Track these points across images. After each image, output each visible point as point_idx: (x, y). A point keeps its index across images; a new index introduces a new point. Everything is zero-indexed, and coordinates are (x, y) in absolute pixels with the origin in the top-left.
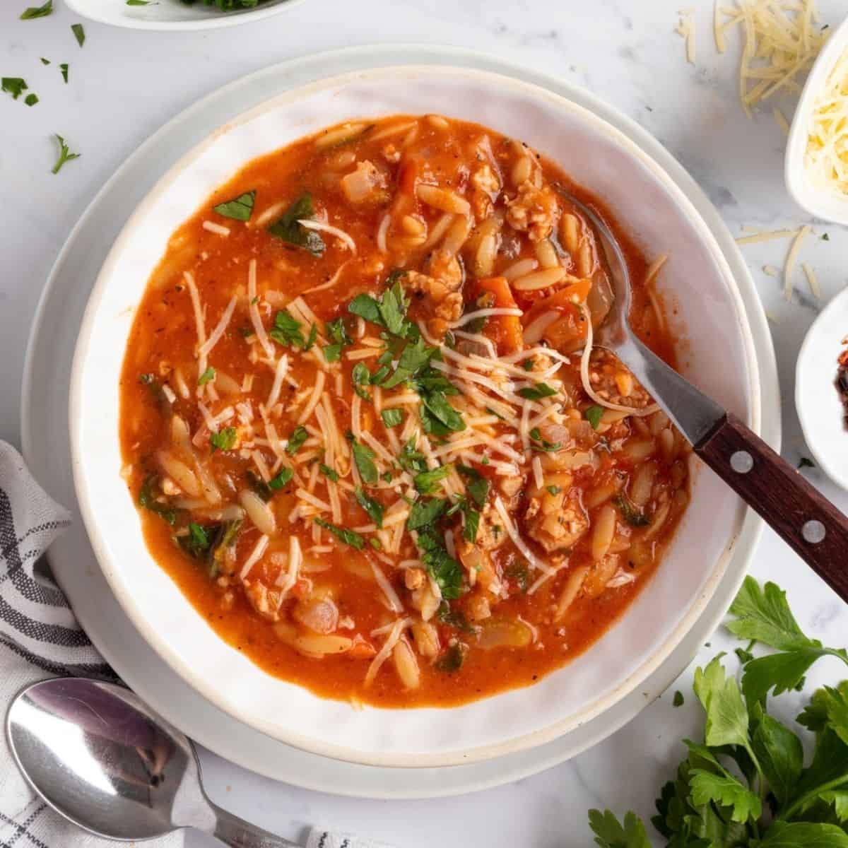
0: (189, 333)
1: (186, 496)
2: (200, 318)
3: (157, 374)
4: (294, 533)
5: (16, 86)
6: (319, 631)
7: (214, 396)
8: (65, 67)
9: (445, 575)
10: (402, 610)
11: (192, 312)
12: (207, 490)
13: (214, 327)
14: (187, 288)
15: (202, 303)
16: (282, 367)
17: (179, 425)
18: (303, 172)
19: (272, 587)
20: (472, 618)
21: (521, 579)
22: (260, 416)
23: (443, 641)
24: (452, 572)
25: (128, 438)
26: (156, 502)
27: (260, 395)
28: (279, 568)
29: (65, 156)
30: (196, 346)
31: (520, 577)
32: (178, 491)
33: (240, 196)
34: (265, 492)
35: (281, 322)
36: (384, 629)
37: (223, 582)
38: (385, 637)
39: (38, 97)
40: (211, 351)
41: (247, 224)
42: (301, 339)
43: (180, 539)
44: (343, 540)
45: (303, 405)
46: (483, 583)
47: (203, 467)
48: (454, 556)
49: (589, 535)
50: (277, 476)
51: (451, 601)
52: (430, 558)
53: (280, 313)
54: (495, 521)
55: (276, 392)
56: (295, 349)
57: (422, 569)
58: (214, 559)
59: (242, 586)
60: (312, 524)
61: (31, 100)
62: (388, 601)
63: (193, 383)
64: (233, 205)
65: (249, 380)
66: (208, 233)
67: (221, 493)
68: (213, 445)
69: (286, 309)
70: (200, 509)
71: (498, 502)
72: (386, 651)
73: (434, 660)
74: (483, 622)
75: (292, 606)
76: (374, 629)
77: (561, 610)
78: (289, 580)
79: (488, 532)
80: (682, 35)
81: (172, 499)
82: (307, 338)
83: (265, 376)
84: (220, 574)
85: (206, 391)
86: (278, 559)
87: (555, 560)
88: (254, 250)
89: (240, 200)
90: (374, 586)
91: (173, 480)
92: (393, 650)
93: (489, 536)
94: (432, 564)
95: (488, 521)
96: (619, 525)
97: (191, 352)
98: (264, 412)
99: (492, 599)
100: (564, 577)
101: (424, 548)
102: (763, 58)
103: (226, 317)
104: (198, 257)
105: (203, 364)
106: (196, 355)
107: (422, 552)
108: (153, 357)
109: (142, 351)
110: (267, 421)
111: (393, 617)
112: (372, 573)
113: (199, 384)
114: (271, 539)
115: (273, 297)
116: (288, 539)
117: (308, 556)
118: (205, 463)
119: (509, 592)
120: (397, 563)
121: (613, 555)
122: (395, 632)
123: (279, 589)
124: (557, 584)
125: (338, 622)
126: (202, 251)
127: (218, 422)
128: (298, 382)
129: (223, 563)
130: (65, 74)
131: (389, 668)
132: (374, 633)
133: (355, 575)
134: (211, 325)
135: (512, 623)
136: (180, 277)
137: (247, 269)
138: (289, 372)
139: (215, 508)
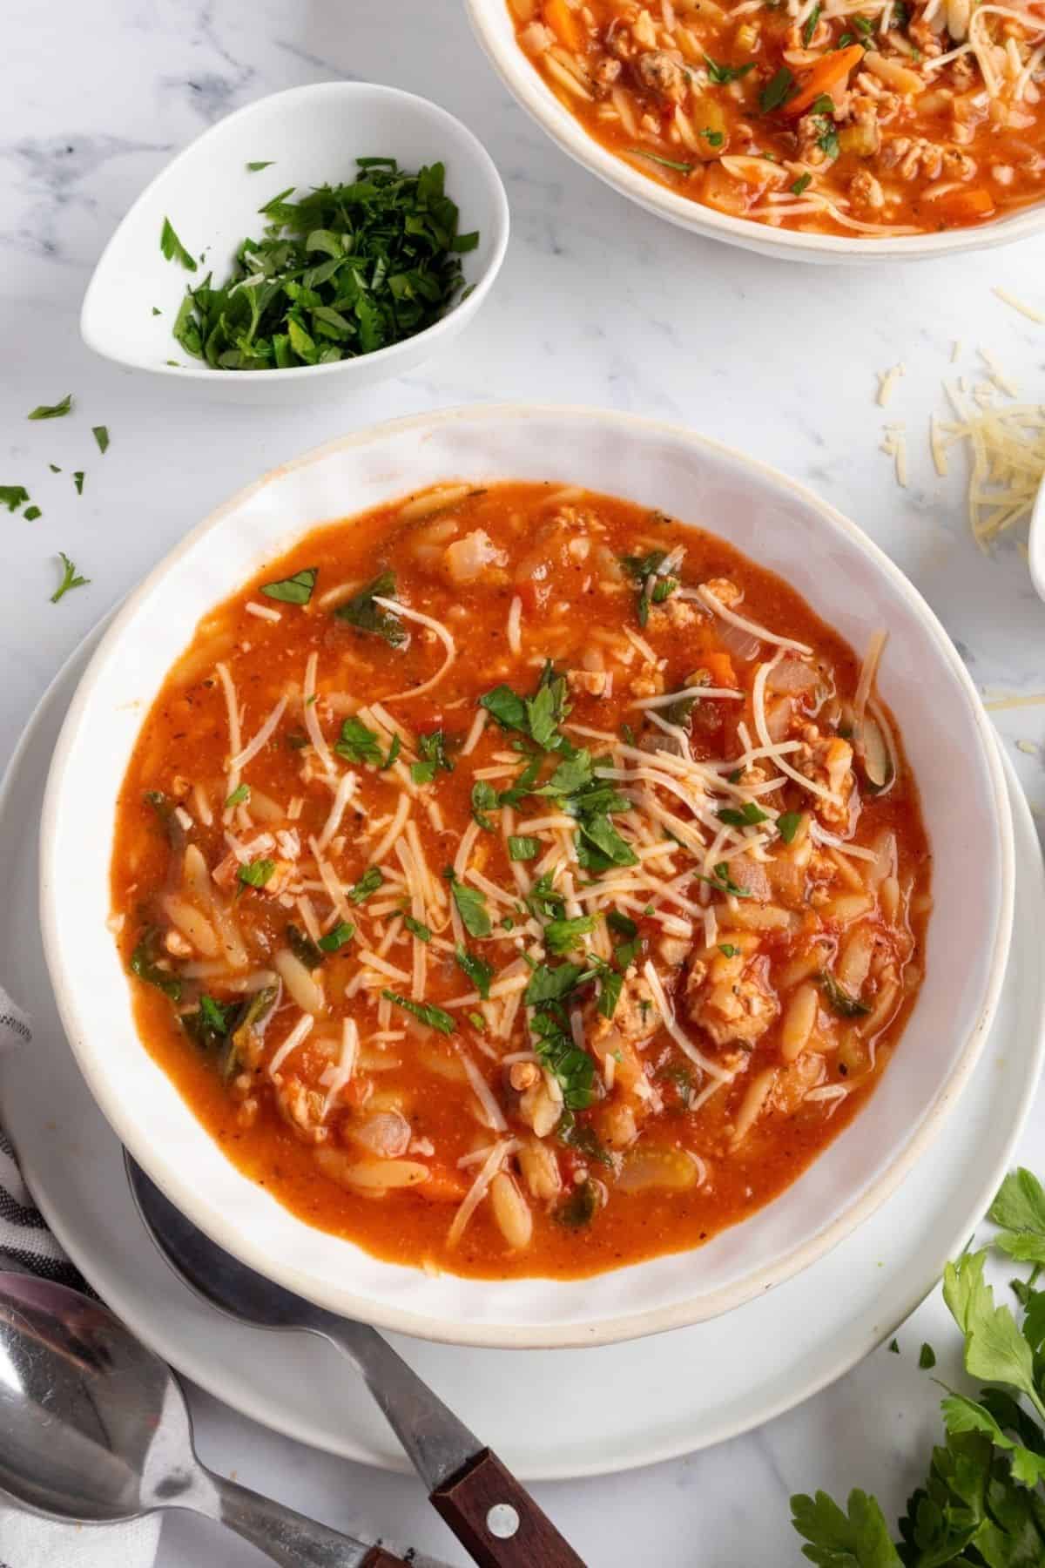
0: (219, 742)
1: (197, 956)
2: (235, 722)
3: (169, 793)
4: (350, 1014)
5: (15, 496)
6: (381, 1152)
7: (246, 822)
8: (80, 476)
9: (569, 1072)
10: (504, 1127)
11: (226, 715)
12: (230, 948)
13: (254, 735)
14: (220, 682)
15: (239, 704)
16: (347, 789)
17: (195, 857)
18: (386, 545)
19: (314, 1084)
20: (608, 1138)
21: (681, 1082)
22: (310, 852)
23: (566, 1175)
24: (579, 1068)
25: (122, 878)
26: (156, 968)
27: (311, 825)
28: (326, 1060)
29: (71, 580)
30: (227, 758)
31: (680, 1079)
32: (187, 949)
33: (297, 575)
34: (310, 956)
35: (350, 732)
36: (478, 1154)
37: (244, 1082)
38: (478, 1167)
39: (41, 510)
40: (247, 765)
41: (305, 608)
42: (378, 753)
43: (184, 1017)
44: (424, 1021)
45: (379, 837)
46: (624, 1082)
47: (224, 917)
48: (583, 1048)
49: (778, 1025)
50: (332, 933)
51: (576, 1111)
52: (547, 1047)
53: (349, 721)
54: (644, 994)
55: (335, 821)
56: (371, 767)
57: (535, 1063)
58: (232, 1043)
59: (271, 1086)
60: (378, 998)
61: (32, 514)
62: (484, 1112)
63: (218, 806)
64: (287, 584)
65: (297, 804)
66: (252, 617)
67: (248, 953)
68: (242, 881)
69: (357, 717)
70: (217, 978)
71: (649, 968)
72: (479, 1188)
73: (553, 1204)
74: (626, 1150)
75: (343, 1119)
76: (462, 1155)
77: (740, 1133)
78: (340, 1076)
79: (633, 1009)
80: (889, 454)
81: (178, 962)
82: (386, 752)
83: (322, 799)
84: (240, 1069)
85: (235, 817)
86: (326, 1047)
87: (729, 1058)
88: (313, 640)
89: (298, 579)
90: (466, 1090)
91: (181, 932)
92: (490, 1185)
93: (635, 1016)
94: (550, 1055)
95: (634, 994)
96: (822, 1013)
97: (220, 766)
98: (316, 847)
99: (637, 1108)
100: (744, 1084)
101: (539, 1033)
102: (998, 483)
103: (271, 724)
104: (237, 647)
105: (234, 781)
106: (225, 769)
107: (535, 1038)
108: (167, 770)
109: (150, 764)
110: (320, 859)
111: (491, 1138)
112: (464, 1071)
113: (226, 806)
114: (316, 1022)
115: (340, 701)
116: (341, 1022)
117: (368, 1047)
118: (229, 910)
119: (663, 1099)
120: (502, 1056)
121: (815, 1055)
122: (494, 1159)
123: (324, 1090)
124: (733, 1094)
125: (409, 1146)
126: (242, 641)
127: (250, 853)
128: (367, 809)
129: (245, 1049)
130: (79, 485)
131: (485, 1216)
132: (462, 1162)
133: (438, 1075)
134: (249, 732)
135: (668, 1152)
136: (213, 670)
137: (304, 664)
138: (355, 795)
139: (239, 974)
